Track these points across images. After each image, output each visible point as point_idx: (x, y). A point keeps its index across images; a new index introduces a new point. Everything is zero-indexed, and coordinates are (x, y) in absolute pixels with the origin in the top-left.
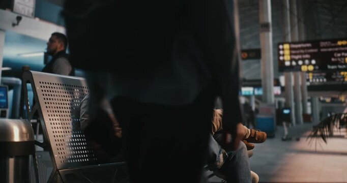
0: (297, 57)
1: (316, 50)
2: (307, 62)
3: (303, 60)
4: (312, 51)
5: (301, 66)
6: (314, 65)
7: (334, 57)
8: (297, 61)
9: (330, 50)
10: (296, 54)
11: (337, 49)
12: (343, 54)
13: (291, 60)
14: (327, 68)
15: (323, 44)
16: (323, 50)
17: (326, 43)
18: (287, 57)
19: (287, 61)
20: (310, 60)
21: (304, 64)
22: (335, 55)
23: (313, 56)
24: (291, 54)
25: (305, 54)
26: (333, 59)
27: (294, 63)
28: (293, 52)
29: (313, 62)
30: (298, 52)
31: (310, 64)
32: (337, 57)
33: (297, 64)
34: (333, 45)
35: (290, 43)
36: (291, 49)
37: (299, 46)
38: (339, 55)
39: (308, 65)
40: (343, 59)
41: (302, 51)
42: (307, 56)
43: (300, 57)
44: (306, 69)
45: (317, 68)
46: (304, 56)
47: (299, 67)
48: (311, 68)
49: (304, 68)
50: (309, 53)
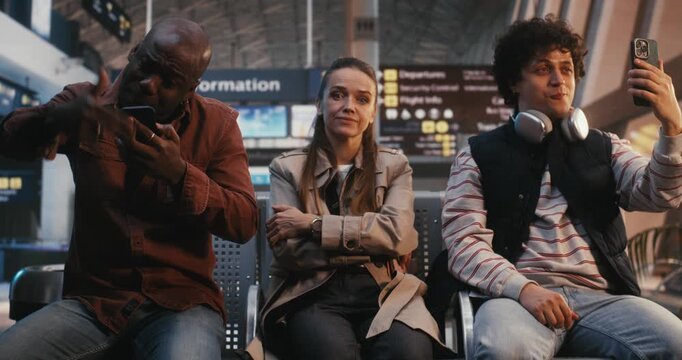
0: (414, 101)
1: (455, 88)
2: (434, 112)
3: (427, 107)
4: (445, 88)
5: (420, 121)
6: (449, 121)
7: (493, 107)
8: (412, 109)
9: (484, 88)
10: (411, 94)
13: (400, 107)
14: (477, 128)
15: (469, 75)
16: (472, 88)
17: (477, 73)
20: (441, 108)
21: (427, 118)
22: (494, 101)
23: (448, 101)
25: (431, 94)
26: (489, 111)
27: (406, 114)
28: (406, 88)
29: (448, 114)
30: (416, 89)
31: (441, 118)
32: (497, 107)
33: (414, 118)
34: (490, 78)
37: (420, 75)
39: (436, 121)
40: (509, 111)
41: (426, 88)
42: (436, 100)
43: (420, 100)
44: (432, 130)
45: (456, 127)
46: (429, 100)
47: (417, 124)
48: (443, 127)
49: (429, 128)
50: (439, 94)
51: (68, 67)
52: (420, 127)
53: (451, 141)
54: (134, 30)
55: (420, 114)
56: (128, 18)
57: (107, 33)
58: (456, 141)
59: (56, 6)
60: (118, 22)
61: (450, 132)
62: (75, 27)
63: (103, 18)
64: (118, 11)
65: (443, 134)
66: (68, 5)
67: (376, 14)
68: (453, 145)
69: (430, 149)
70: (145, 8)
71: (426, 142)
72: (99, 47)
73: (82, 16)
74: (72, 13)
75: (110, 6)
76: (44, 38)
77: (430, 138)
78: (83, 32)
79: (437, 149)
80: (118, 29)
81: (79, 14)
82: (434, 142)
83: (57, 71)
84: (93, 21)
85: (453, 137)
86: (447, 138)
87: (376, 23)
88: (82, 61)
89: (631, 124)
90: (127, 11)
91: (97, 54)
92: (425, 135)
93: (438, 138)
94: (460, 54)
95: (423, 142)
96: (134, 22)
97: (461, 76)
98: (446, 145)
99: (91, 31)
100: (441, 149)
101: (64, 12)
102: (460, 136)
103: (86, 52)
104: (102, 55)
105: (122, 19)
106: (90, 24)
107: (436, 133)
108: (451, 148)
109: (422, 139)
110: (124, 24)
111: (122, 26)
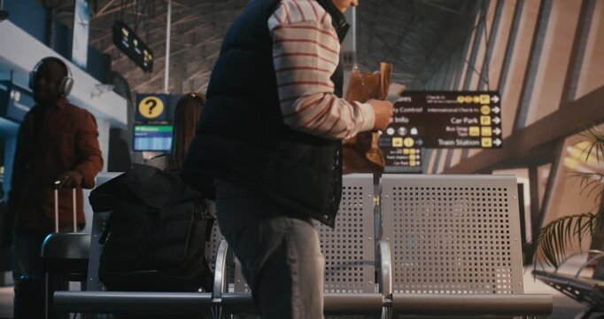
1: (420, 110)
2: (402, 130)
3: (396, 126)
4: (412, 110)
5: (391, 137)
6: (414, 137)
7: (452, 126)
9: (444, 110)
11: (456, 110)
12: (466, 120)
14: (438, 143)
15: (431, 99)
16: (434, 110)
17: (438, 97)
20: (408, 127)
21: (397, 135)
22: (452, 120)
23: (414, 120)
25: (400, 115)
26: (448, 129)
29: (414, 131)
31: (408, 135)
32: (455, 126)
33: (385, 135)
34: (449, 102)
38: (458, 121)
39: (404, 137)
40: (465, 129)
42: (403, 120)
44: (400, 145)
45: (420, 142)
46: (397, 120)
47: (388, 140)
48: (409, 142)
49: (398, 143)
50: (406, 115)
51: (101, 92)
52: (391, 142)
53: (416, 154)
54: (155, 62)
55: (391, 131)
56: (150, 52)
57: (133, 64)
58: (420, 154)
59: (93, 42)
60: (143, 55)
61: (415, 146)
62: (107, 59)
63: (130, 52)
64: (142, 46)
65: (409, 148)
66: (102, 41)
67: (354, 49)
68: (418, 157)
69: (399, 161)
70: (165, 44)
71: (395, 155)
72: (126, 76)
73: (113, 50)
74: (106, 48)
75: (136, 42)
76: (82, 68)
77: (399, 152)
78: (113, 63)
79: (404, 160)
80: (143, 61)
81: (111, 48)
82: (402, 155)
83: (92, 95)
84: (121, 55)
85: (418, 151)
86: (413, 151)
87: (355, 56)
88: (112, 87)
89: (567, 140)
90: (150, 47)
91: (125, 82)
92: (395, 149)
93: (406, 151)
94: (424, 82)
95: (392, 155)
96: (155, 55)
97: (426, 100)
98: (412, 157)
99: (121, 62)
100: (408, 160)
101: (99, 47)
102: (423, 149)
103: (116, 80)
104: (129, 82)
105: (146, 52)
106: (119, 57)
107: (404, 147)
108: (416, 160)
109: (392, 152)
110: (147, 57)
111: (146, 59)
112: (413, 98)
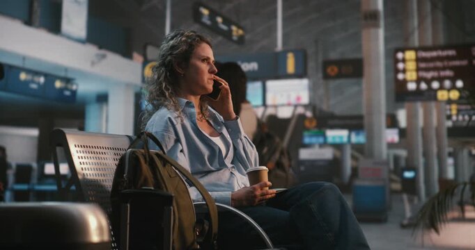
0: (429, 75)
1: (464, 63)
2: (447, 83)
3: (441, 80)
4: (457, 63)
5: (436, 91)
6: (459, 90)
8: (428, 82)
10: (427, 70)
13: (418, 81)
18: (411, 75)
19: (412, 81)
20: (453, 80)
21: (442, 88)
23: (459, 73)
24: (418, 69)
25: (444, 69)
27: (423, 86)
28: (423, 65)
29: (460, 84)
30: (431, 65)
31: (454, 87)
33: (430, 88)
35: (416, 50)
36: (418, 60)
37: (434, 54)
39: (449, 90)
41: (439, 64)
42: (448, 73)
43: (435, 74)
44: (446, 98)
45: (466, 94)
46: (443, 74)
47: (433, 93)
48: (455, 95)
49: (443, 95)
50: (451, 68)
52: (436, 95)
63: (214, 28)
64: (226, 22)
65: (453, 102)
75: (219, 20)
80: (232, 35)
83: (93, 63)
92: (440, 101)
97: (470, 52)
107: (449, 100)
111: (234, 34)
112: (457, 52)
